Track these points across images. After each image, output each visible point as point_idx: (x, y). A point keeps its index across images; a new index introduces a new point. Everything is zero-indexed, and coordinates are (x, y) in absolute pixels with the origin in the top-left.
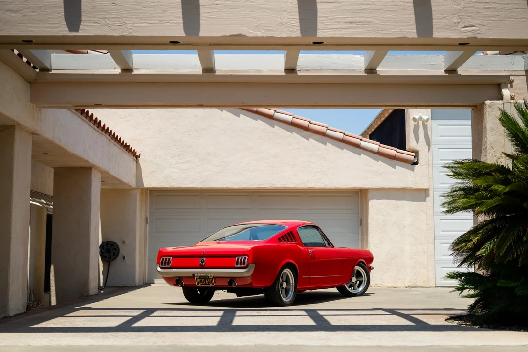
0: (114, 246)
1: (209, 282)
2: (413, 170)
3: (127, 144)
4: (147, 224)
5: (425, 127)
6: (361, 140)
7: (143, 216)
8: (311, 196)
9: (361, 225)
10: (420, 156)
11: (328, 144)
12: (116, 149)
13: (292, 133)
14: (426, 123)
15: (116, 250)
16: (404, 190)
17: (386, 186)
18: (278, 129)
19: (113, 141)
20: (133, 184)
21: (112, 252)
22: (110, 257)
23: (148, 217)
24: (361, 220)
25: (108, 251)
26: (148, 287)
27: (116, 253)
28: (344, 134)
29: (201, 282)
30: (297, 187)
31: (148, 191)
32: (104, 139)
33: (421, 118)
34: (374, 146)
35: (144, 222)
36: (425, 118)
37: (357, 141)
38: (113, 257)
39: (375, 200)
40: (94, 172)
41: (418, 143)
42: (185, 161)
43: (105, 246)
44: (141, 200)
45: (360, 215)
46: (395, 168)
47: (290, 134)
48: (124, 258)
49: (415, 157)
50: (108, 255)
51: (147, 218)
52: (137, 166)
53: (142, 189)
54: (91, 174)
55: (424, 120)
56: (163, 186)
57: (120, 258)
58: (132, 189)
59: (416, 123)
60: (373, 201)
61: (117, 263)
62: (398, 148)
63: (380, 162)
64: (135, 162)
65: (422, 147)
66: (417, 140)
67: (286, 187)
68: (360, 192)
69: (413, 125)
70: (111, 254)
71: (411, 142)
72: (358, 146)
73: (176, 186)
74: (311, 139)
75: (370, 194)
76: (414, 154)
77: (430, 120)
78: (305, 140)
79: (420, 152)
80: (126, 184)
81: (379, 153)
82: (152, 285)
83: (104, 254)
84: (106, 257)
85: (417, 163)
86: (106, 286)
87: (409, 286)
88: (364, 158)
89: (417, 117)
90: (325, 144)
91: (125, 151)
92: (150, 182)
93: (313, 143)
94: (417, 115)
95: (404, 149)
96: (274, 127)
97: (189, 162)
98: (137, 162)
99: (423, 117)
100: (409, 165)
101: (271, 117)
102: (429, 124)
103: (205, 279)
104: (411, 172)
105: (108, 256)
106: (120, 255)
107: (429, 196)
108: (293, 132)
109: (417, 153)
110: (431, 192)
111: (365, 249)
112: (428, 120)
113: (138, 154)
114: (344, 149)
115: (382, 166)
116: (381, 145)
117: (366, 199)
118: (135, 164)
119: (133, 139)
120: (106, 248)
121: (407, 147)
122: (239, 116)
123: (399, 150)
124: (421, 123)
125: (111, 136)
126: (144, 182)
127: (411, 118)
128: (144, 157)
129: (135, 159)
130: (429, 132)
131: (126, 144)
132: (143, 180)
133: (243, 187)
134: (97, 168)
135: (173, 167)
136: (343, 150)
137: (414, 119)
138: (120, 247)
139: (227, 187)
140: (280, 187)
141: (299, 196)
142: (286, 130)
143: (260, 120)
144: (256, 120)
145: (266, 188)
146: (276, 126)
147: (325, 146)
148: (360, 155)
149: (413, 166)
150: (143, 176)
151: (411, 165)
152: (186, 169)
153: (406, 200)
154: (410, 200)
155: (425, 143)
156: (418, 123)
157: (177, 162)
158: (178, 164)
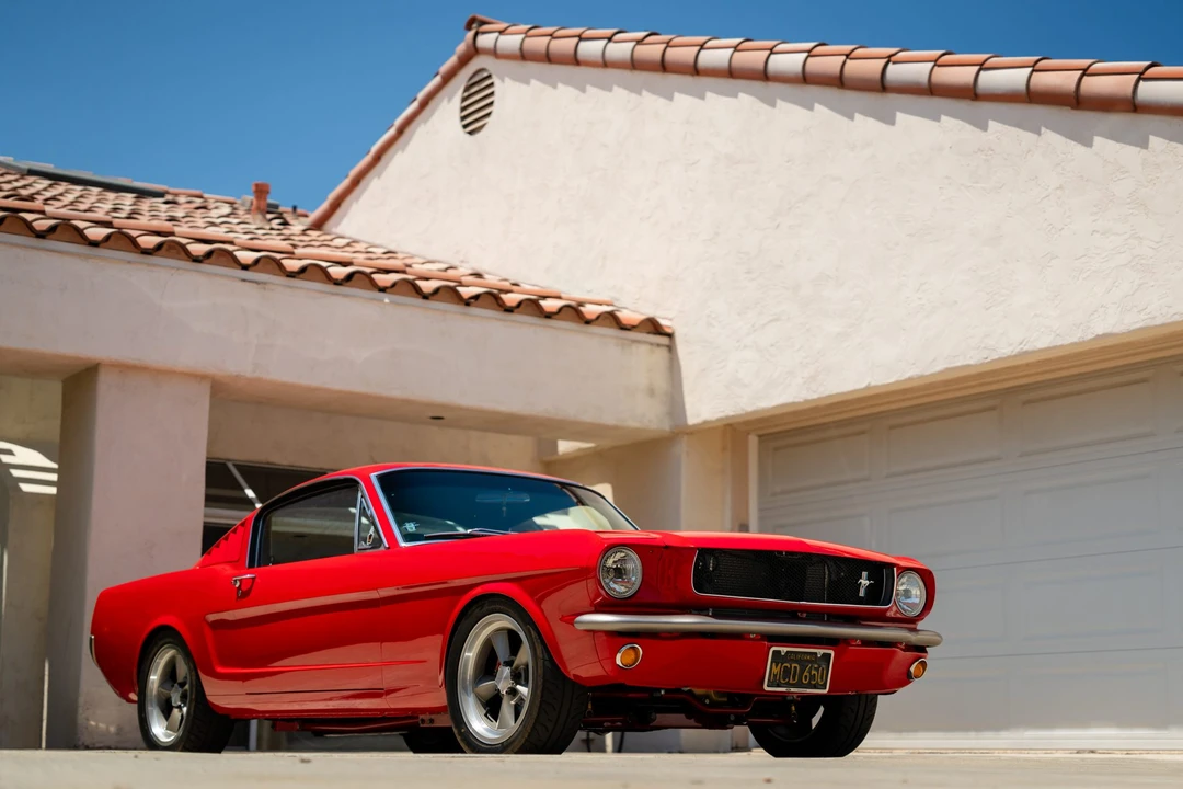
7: (728, 523)
11: (1154, 141)
13: (1039, 134)
18: (1002, 134)
23: (753, 524)
31: (753, 441)
40: (117, 380)
44: (722, 471)
53: (724, 435)
54: (96, 384)
73: (750, 409)
74: (1098, 140)
78: (1078, 149)
90: (1145, 145)
92: (703, 406)
93: (1105, 153)
96: (984, 128)
97: (777, 320)
98: (671, 348)
101: (971, 93)
108: (1043, 130)
118: (663, 352)
122: (892, 122)
126: (686, 407)
132: (686, 401)
133: (907, 375)
135: (745, 347)
139: (868, 388)
140: (1009, 357)
141: (1144, 381)
142: (1019, 125)
143: (947, 115)
144: (938, 120)
145: (969, 366)
146: (992, 124)
147: (1144, 151)
150: (684, 389)
152: (772, 346)
157: (753, 326)
158: (755, 331)
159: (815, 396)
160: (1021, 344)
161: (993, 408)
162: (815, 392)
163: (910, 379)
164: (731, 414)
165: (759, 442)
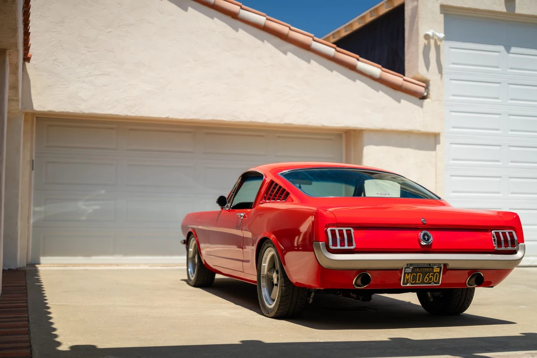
2: (422, 106)
4: (33, 169)
5: (437, 49)
6: (358, 60)
7: (28, 158)
8: (279, 137)
10: (431, 88)
11: (312, 61)
13: (263, 42)
14: (439, 44)
16: (409, 133)
17: (388, 127)
18: (244, 35)
28: (335, 49)
30: (269, 122)
33: (434, 36)
34: (375, 69)
35: (28, 167)
36: (441, 36)
37: (352, 61)
39: (372, 147)
41: (428, 69)
42: (101, 73)
46: (400, 102)
47: (261, 43)
49: (425, 89)
51: (33, 160)
52: (23, 75)
53: (26, 114)
55: (438, 38)
56: (66, 111)
59: (426, 43)
60: (369, 146)
63: (381, 93)
65: (431, 75)
66: (427, 65)
67: (253, 122)
68: (344, 134)
69: (423, 45)
71: (419, 68)
72: (353, 68)
74: (289, 54)
75: (366, 137)
76: (424, 85)
78: (281, 54)
79: (431, 82)
81: (381, 81)
85: (426, 97)
88: (361, 86)
89: (430, 33)
90: (309, 62)
92: (44, 102)
93: (292, 59)
96: (237, 31)
98: (24, 69)
99: (437, 34)
100: (417, 100)
101: (234, 15)
104: (419, 108)
107: (439, 143)
108: (265, 41)
109: (426, 83)
110: (442, 138)
113: (29, 54)
114: (334, 71)
115: (382, 98)
116: (384, 69)
121: (411, 75)
122: (186, 10)
123: (405, 78)
124: (432, 42)
126: (33, 102)
127: (422, 35)
128: (35, 62)
132: (33, 98)
133: (190, 118)
135: (83, 82)
136: (332, 72)
137: (426, 36)
139: (167, 118)
140: (245, 122)
141: (262, 136)
142: (255, 36)
143: (217, 18)
144: (213, 19)
145: (224, 121)
146: (240, 30)
147: (309, 65)
148: (355, 81)
149: (422, 101)
150: (32, 92)
151: (420, 99)
152: (104, 86)
153: (411, 148)
154: (415, 148)
155: (437, 71)
156: (429, 43)
157: (90, 73)
158: (91, 76)
159: (134, 115)
160: (251, 118)
161: (190, 132)
162: (133, 113)
164: (71, 111)
165: (36, 120)
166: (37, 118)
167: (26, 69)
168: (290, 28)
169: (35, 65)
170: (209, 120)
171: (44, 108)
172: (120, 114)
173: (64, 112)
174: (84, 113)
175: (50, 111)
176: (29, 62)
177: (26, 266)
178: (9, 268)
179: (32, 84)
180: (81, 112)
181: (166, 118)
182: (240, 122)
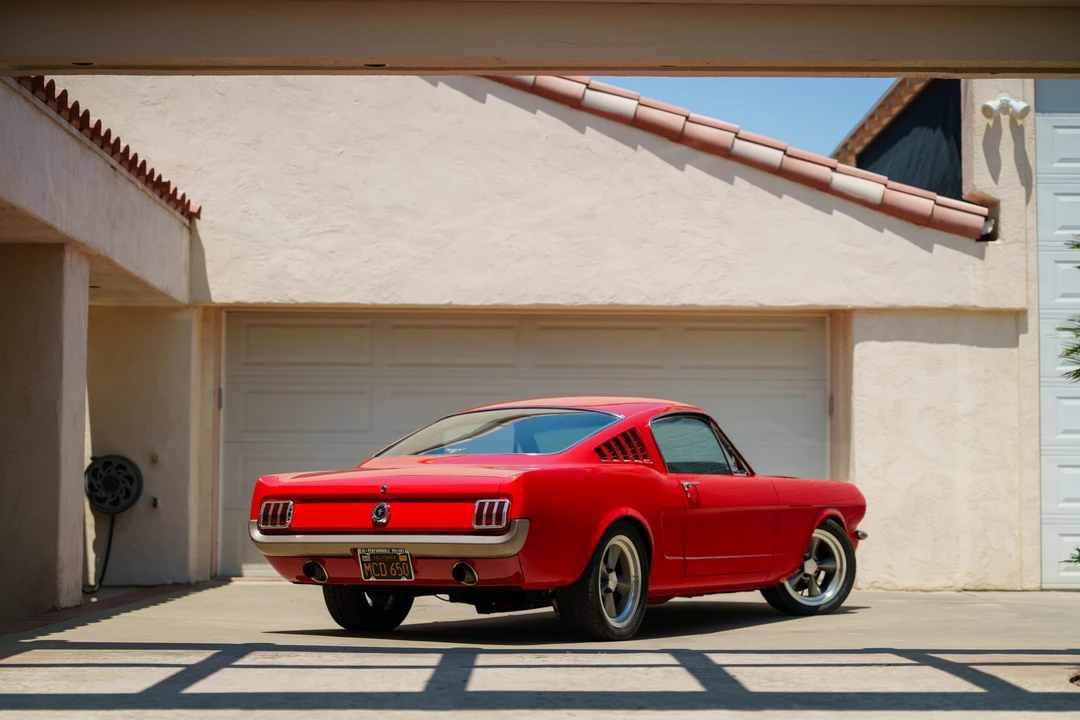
0: (125, 469)
1: (399, 572)
2: (981, 256)
3: (164, 180)
4: (220, 406)
5: (1018, 133)
6: (834, 169)
7: (210, 386)
8: (688, 329)
9: (831, 411)
10: (1003, 217)
11: (737, 180)
12: (133, 194)
13: (635, 149)
14: (1020, 122)
15: (132, 482)
16: (955, 313)
17: (906, 303)
18: (596, 140)
19: (124, 171)
20: (180, 292)
21: (122, 485)
22: (116, 502)
23: (223, 387)
24: (832, 399)
25: (111, 484)
26: (224, 587)
27: (133, 488)
28: (785, 151)
29: (377, 570)
30: (648, 303)
31: (224, 315)
32: (96, 164)
33: (1005, 108)
34: (870, 185)
35: (211, 405)
36: (1019, 106)
37: (822, 172)
38: (123, 502)
39: (873, 343)
40: (70, 259)
41: (995, 177)
42: (328, 229)
43: (101, 471)
44: (203, 340)
45: (828, 385)
46: (930, 250)
47: (631, 150)
48: (155, 504)
49: (987, 219)
50: (110, 495)
51: (220, 390)
52: (191, 241)
53: (206, 309)
54: (61, 262)
55: (1014, 111)
56: (265, 301)
57: (142, 504)
58: (179, 308)
59: (991, 122)
60: (866, 343)
61: (136, 521)
62: (938, 194)
63: (888, 233)
64: (186, 231)
65: (1007, 190)
66: (995, 171)
67: (617, 305)
68: (828, 320)
69: (984, 128)
70: (118, 492)
71: (977, 176)
72: (824, 186)
74: (690, 168)
75: (857, 324)
76: (985, 210)
77: (1031, 114)
78: (672, 170)
79: (1003, 205)
80: (162, 294)
81: (885, 208)
82: (236, 582)
83: (98, 494)
84: (104, 500)
85: (992, 237)
86: (104, 583)
87: (967, 587)
88: (841, 221)
89: (994, 104)
90: (731, 181)
91: (157, 198)
92: (228, 287)
93: (695, 178)
94: (995, 99)
95: (958, 196)
96: (583, 131)
98: (192, 231)
99: (1013, 103)
100: (970, 243)
101: (574, 103)
102: (1028, 123)
103: (388, 563)
104: (977, 261)
105: (110, 500)
106: (142, 498)
107: (1025, 331)
108: (639, 147)
109: (992, 207)
110: (1032, 320)
111: (842, 480)
112: (1026, 111)
113: (193, 208)
114: (785, 196)
115: (892, 244)
116: (892, 184)
117: (846, 338)
118: (184, 239)
119: (180, 166)
120: (104, 474)
121: (966, 191)
122: (483, 100)
123: (941, 199)
124: (1005, 120)
125: (117, 155)
126: (211, 286)
127: (978, 108)
128: (210, 217)
129: (187, 222)
130: (1029, 148)
131: (160, 177)
132: (210, 281)
133: (493, 302)
134: (78, 247)
135: (296, 247)
136: (780, 197)
137: (987, 111)
138: (143, 473)
139: (450, 304)
140: (599, 305)
141: (654, 329)
142: (618, 139)
143: (544, 111)
144: (535, 112)
145: (559, 305)
146: (588, 129)
147: (730, 186)
148: (830, 213)
149: (982, 244)
150: (208, 270)
151: (977, 240)
152: (332, 252)
153: (961, 343)
154: (971, 343)
155: (1017, 179)
156: (997, 122)
157: (306, 231)
158: (309, 235)
159: (386, 302)
160: (612, 297)
161: (510, 327)
162: (386, 299)
163: (496, 305)
164: (276, 301)
165: (227, 317)
166: (228, 312)
167: (196, 230)
168: (687, 118)
169: (211, 222)
170: (528, 305)
171: (227, 297)
172: (363, 302)
173: (263, 303)
174: (298, 304)
175: (238, 303)
176: (199, 218)
177: (209, 579)
178: (176, 581)
179: (208, 256)
180: (291, 302)
181: (447, 305)
182: (589, 305)
